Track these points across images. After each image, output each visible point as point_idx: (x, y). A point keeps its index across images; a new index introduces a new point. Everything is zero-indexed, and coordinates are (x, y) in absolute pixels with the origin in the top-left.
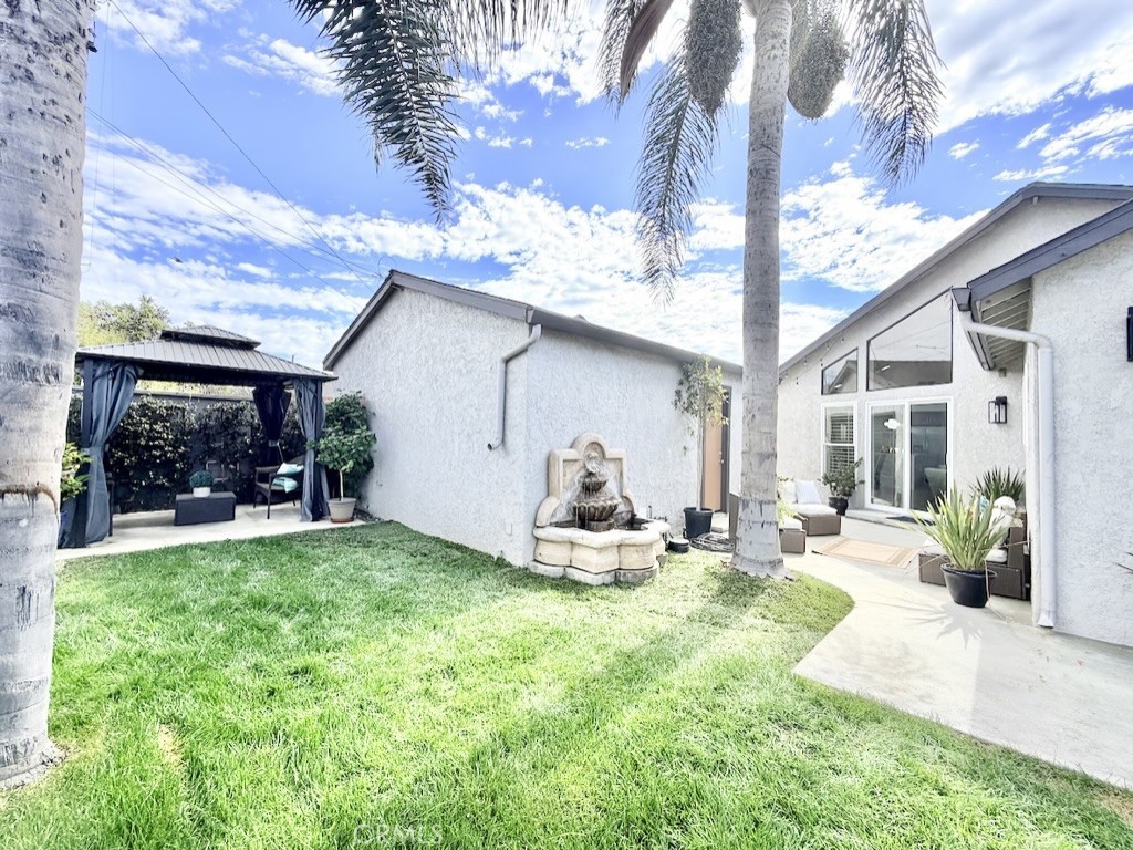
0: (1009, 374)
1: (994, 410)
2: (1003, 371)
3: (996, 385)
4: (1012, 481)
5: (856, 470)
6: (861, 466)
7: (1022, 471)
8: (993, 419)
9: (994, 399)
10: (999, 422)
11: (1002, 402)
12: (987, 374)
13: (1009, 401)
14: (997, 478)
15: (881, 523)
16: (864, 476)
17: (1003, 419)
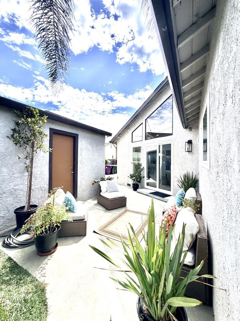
0: (193, 130)
1: (187, 146)
2: (191, 129)
3: (188, 135)
4: (194, 178)
5: (142, 173)
6: (143, 171)
7: (198, 173)
8: (187, 150)
9: (187, 141)
10: (189, 151)
11: (190, 142)
12: (185, 130)
13: (193, 142)
14: (188, 177)
15: (148, 195)
16: (144, 174)
17: (190, 150)
